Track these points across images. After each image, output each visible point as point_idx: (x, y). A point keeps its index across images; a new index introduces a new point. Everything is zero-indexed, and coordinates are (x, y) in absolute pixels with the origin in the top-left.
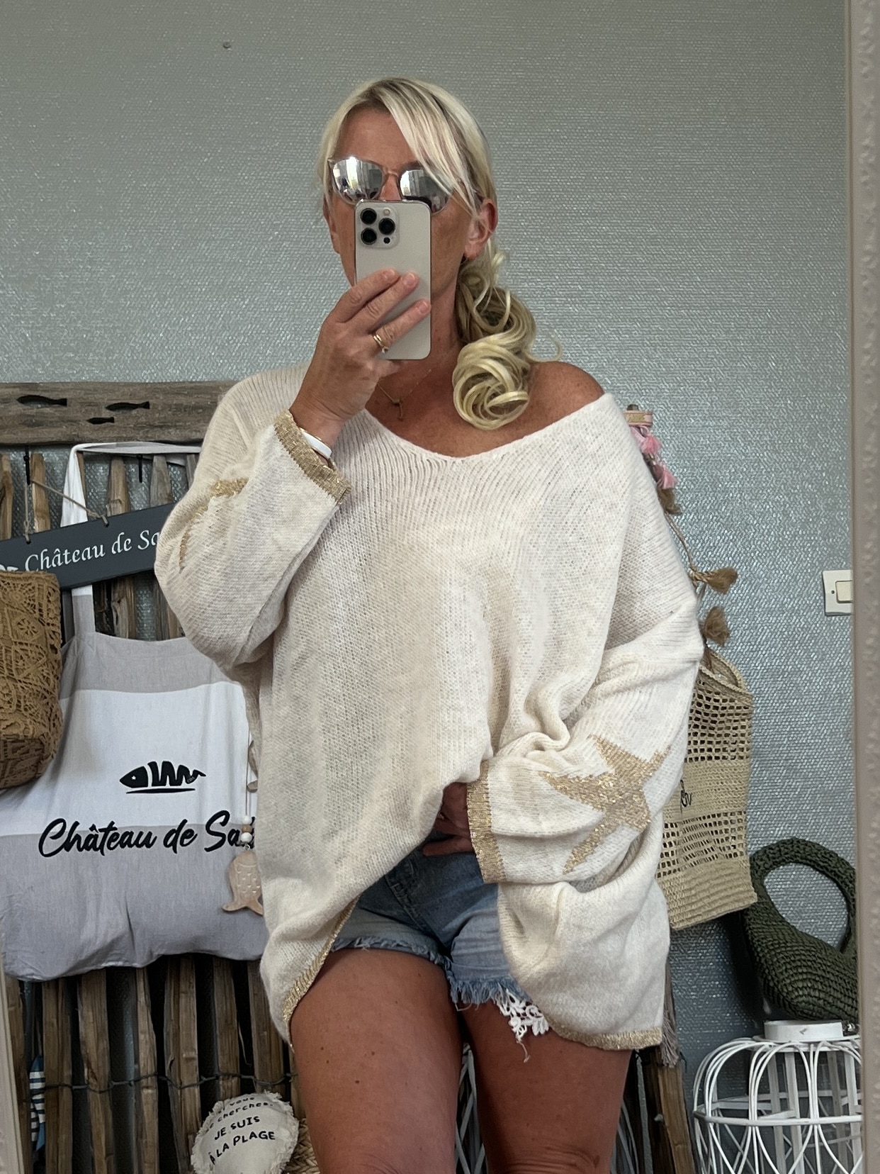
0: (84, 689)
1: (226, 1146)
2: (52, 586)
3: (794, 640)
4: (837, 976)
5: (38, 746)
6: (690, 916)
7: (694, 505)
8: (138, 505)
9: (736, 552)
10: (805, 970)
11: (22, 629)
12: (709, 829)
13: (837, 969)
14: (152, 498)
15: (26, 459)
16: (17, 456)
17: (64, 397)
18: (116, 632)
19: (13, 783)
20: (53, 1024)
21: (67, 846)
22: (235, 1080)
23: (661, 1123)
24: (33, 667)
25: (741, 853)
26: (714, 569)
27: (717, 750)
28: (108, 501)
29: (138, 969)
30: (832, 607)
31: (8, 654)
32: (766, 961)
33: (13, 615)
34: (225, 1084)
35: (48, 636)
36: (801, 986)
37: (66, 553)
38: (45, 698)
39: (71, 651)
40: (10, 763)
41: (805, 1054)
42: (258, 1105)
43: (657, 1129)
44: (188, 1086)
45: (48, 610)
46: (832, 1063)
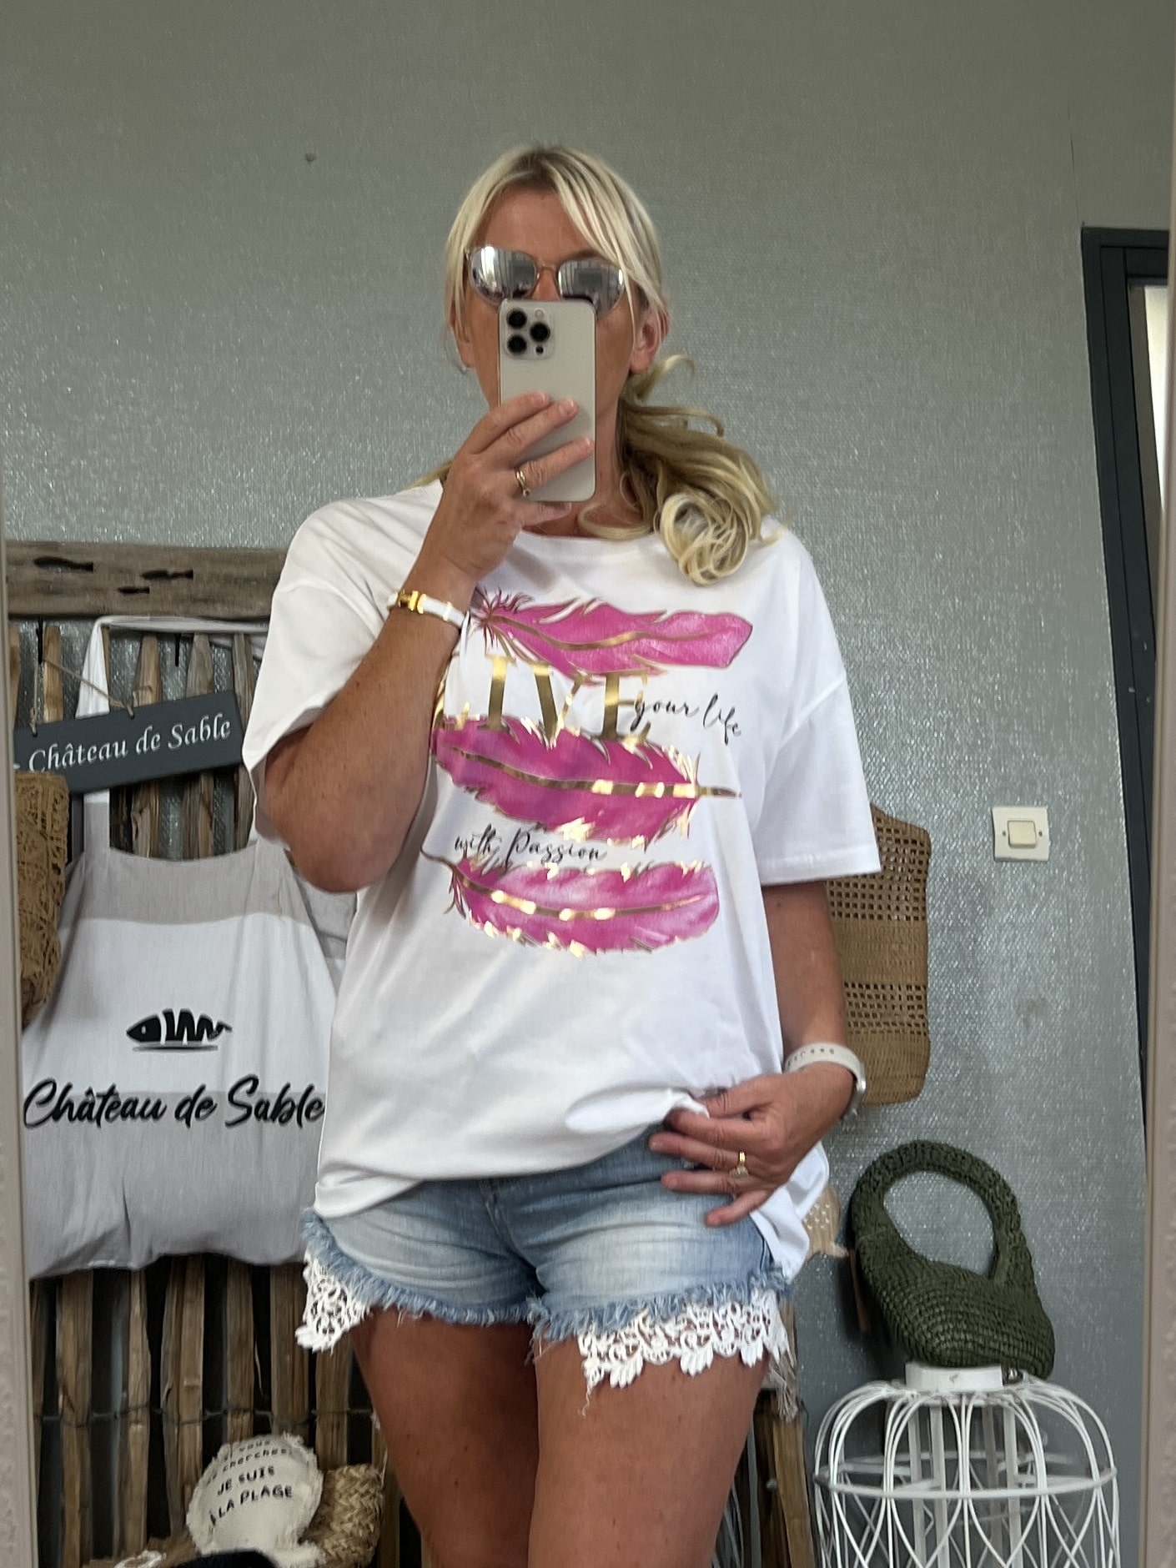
0: (90, 917)
1: (231, 1505)
2: (59, 790)
5: (28, 987)
8: (172, 694)
14: (189, 685)
15: (39, 633)
16: (29, 628)
17: (87, 559)
22: (245, 1419)
23: (774, 1491)
28: (136, 688)
29: (136, 1272)
30: (1002, 850)
34: (234, 1421)
37: (80, 750)
38: (42, 928)
39: (77, 870)
41: (955, 1409)
42: (274, 1452)
43: (769, 1500)
44: (189, 1423)
45: (53, 820)
46: (987, 1420)
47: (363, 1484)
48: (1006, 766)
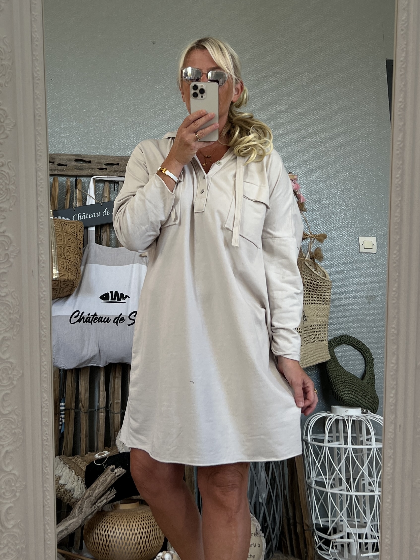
0: (90, 263)
3: (347, 261)
4: (360, 390)
6: (305, 364)
7: (311, 209)
10: (348, 387)
11: (70, 241)
12: (313, 330)
13: (360, 387)
15: (76, 181)
16: (73, 179)
17: (89, 160)
18: (102, 244)
19: (63, 296)
20: (69, 386)
21: (79, 321)
24: (72, 255)
25: (325, 340)
26: (318, 233)
27: (318, 301)
28: (103, 197)
29: (102, 368)
30: (362, 250)
31: (64, 250)
32: (333, 382)
33: (67, 236)
35: (79, 244)
36: (346, 393)
37: (87, 215)
38: (76, 266)
39: (86, 250)
40: (62, 289)
41: (347, 420)
44: (116, 413)
45: (79, 235)
46: (357, 424)
48: (363, 224)
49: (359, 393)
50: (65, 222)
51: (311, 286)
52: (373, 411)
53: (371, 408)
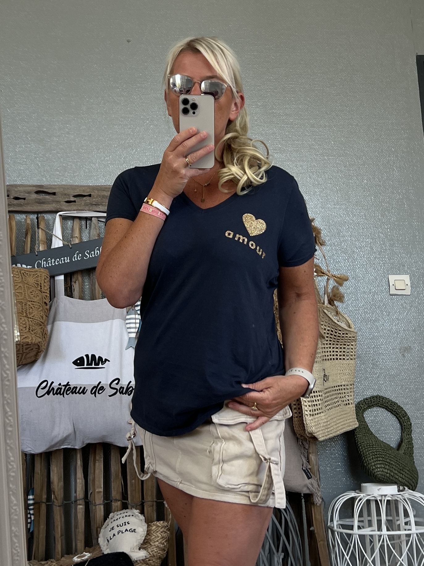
0: (58, 321)
1: (114, 535)
2: (46, 275)
3: (375, 306)
4: (396, 463)
5: (37, 347)
6: (327, 434)
7: (330, 242)
8: (85, 239)
9: (349, 265)
10: (381, 459)
11: (32, 294)
12: (337, 392)
13: (396, 459)
14: (91, 236)
15: (37, 218)
16: (34, 217)
17: (55, 191)
18: (73, 296)
20: (38, 474)
21: (48, 393)
22: (119, 503)
23: (313, 531)
24: (36, 312)
25: (351, 403)
27: (340, 355)
28: (72, 237)
29: (77, 449)
30: (393, 291)
31: (26, 306)
33: (29, 288)
34: (115, 504)
35: (43, 298)
36: (379, 466)
37: (53, 260)
38: (41, 325)
39: (53, 304)
40: (24, 354)
41: (380, 500)
42: (129, 516)
43: (311, 535)
44: (98, 505)
45: (44, 286)
46: (392, 505)
47: (162, 528)
48: (393, 259)
49: (394, 468)
50: (25, 270)
51: (331, 338)
52: (411, 488)
53: (408, 484)
